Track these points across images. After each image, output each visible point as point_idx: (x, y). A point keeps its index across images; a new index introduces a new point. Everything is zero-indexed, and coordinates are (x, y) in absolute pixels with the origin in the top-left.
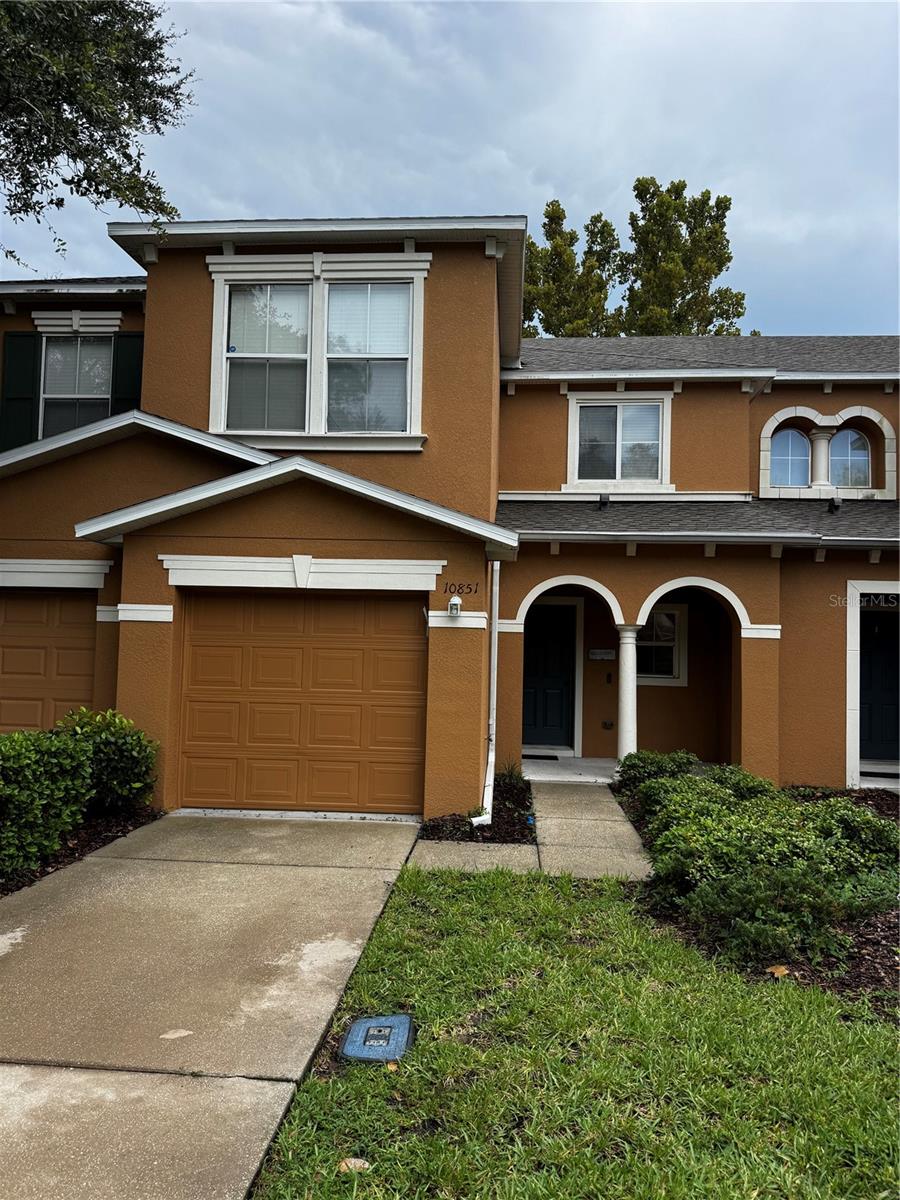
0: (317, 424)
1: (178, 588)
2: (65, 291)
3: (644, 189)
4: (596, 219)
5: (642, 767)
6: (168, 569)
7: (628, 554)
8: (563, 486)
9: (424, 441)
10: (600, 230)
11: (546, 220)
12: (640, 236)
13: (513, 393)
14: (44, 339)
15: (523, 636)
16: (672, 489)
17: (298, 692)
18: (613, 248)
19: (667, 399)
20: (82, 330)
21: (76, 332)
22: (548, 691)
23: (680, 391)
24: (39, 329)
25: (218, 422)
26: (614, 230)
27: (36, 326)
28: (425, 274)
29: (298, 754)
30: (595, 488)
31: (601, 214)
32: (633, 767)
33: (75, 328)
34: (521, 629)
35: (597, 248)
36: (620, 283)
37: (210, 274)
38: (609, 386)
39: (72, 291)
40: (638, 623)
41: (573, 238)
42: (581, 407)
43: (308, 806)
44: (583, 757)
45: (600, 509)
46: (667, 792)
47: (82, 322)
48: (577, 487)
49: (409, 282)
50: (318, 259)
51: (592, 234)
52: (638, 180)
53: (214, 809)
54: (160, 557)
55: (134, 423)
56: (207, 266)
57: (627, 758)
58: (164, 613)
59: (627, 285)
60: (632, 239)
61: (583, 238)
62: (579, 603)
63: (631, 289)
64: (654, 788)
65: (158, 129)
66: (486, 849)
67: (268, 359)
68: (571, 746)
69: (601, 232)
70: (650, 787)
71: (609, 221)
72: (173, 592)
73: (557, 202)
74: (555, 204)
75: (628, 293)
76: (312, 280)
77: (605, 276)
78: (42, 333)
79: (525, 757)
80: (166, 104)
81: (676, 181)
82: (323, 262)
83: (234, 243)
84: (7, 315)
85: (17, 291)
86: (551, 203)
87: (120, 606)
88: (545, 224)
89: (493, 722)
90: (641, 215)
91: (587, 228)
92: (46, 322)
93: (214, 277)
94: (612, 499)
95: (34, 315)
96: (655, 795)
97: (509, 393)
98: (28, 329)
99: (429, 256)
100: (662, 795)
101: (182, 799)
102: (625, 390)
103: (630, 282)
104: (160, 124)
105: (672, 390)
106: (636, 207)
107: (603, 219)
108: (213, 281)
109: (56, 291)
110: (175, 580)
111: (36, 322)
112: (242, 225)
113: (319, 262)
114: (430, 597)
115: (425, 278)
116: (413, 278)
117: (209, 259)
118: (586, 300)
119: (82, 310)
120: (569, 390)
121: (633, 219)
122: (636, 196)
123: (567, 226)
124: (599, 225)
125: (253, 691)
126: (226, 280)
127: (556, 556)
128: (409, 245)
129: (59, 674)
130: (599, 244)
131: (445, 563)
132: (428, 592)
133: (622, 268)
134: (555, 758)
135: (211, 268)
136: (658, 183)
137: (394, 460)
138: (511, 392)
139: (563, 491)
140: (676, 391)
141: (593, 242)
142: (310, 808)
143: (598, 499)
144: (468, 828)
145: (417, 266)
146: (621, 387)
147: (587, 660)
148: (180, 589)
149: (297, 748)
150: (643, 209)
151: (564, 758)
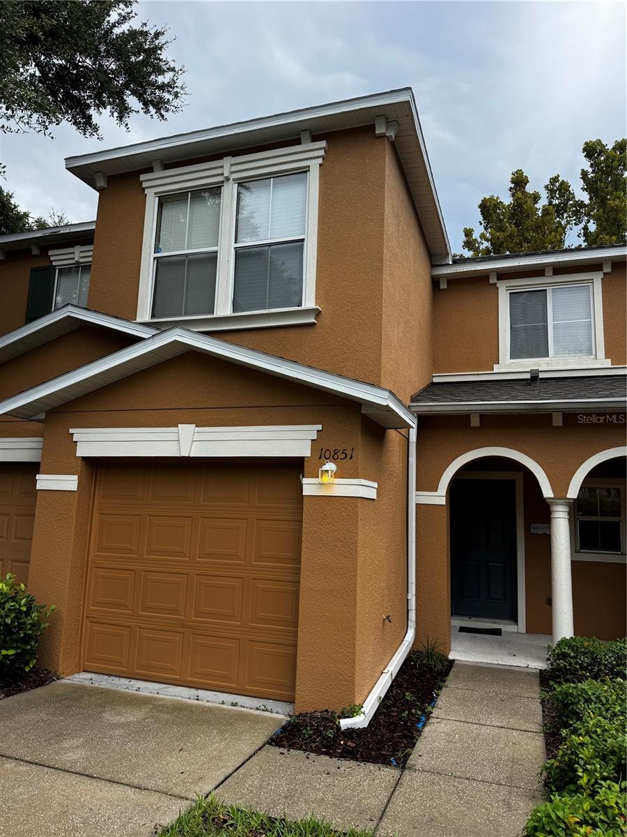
0: (223, 307)
1: (85, 459)
2: (67, 231)
3: (591, 150)
4: (555, 180)
5: (574, 657)
6: (77, 442)
7: (554, 425)
8: (495, 366)
9: (317, 313)
10: (558, 188)
11: (512, 186)
12: (590, 185)
13: (445, 286)
14: (57, 270)
15: (445, 508)
16: (608, 363)
17: (184, 562)
18: (569, 200)
19: (597, 279)
20: (82, 260)
21: (78, 262)
22: (491, 564)
23: (609, 270)
24: (54, 264)
25: (144, 314)
26: (569, 186)
27: (52, 262)
28: (320, 161)
29: (183, 626)
30: (524, 366)
31: (558, 176)
32: (564, 656)
33: (76, 259)
34: (443, 501)
35: (556, 202)
36: (576, 224)
37: (144, 189)
38: (538, 272)
39: (72, 231)
40: (569, 496)
41: (536, 197)
42: (510, 293)
43: (190, 682)
44: (527, 632)
45: (530, 384)
46: (588, 701)
47: (82, 255)
48: (509, 366)
49: (305, 171)
50: (227, 161)
51: (551, 192)
52: (586, 143)
53: (110, 675)
54: (71, 431)
55: (68, 316)
56: (141, 183)
57: (559, 645)
58: (69, 483)
59: (582, 225)
60: (583, 189)
61: (544, 195)
62: (518, 478)
63: (586, 228)
64: (571, 695)
65: (163, 116)
66: (333, 770)
67: (187, 255)
68: (514, 619)
69: (559, 189)
70: (567, 694)
71: (565, 180)
72: (80, 461)
73: (521, 170)
74: (519, 173)
75: (582, 231)
76: (223, 182)
77: (563, 222)
78: (55, 266)
79: (462, 629)
80: (166, 96)
81: (620, 140)
82: (232, 165)
83: (162, 161)
84: (34, 256)
85: (37, 236)
86: (516, 172)
87: (38, 477)
88: (511, 188)
89: (412, 596)
90: (590, 170)
91: (546, 187)
92: (59, 258)
93: (147, 191)
94: (542, 376)
95: (50, 253)
96: (572, 703)
97: (441, 287)
98: (47, 264)
99: (323, 144)
100: (582, 705)
101: (84, 662)
102: (553, 275)
103: (584, 223)
104: (163, 112)
105: (602, 270)
106: (586, 165)
107: (560, 179)
108: (146, 195)
109: (62, 232)
110: (83, 451)
111: (52, 259)
112: (164, 142)
113: (227, 165)
114: (305, 464)
115: (321, 165)
116: (309, 167)
117: (142, 177)
118: (543, 236)
119: (82, 245)
120: (498, 279)
121: (584, 174)
122: (585, 156)
123: (530, 189)
124: (557, 184)
125: (149, 560)
126: (155, 193)
127: (476, 428)
128: (305, 136)
129: (16, 538)
130: (557, 198)
131: (319, 427)
132: (303, 458)
133: (576, 213)
134: (498, 632)
135: (144, 185)
136: (604, 143)
137: (292, 334)
138: (443, 286)
139: (495, 371)
140: (605, 271)
141: (552, 198)
142: (191, 685)
143: (528, 376)
144: (330, 734)
145: (312, 155)
146: (549, 272)
147: (528, 534)
148: (87, 460)
149: (182, 620)
150: (592, 166)
151: (507, 633)
